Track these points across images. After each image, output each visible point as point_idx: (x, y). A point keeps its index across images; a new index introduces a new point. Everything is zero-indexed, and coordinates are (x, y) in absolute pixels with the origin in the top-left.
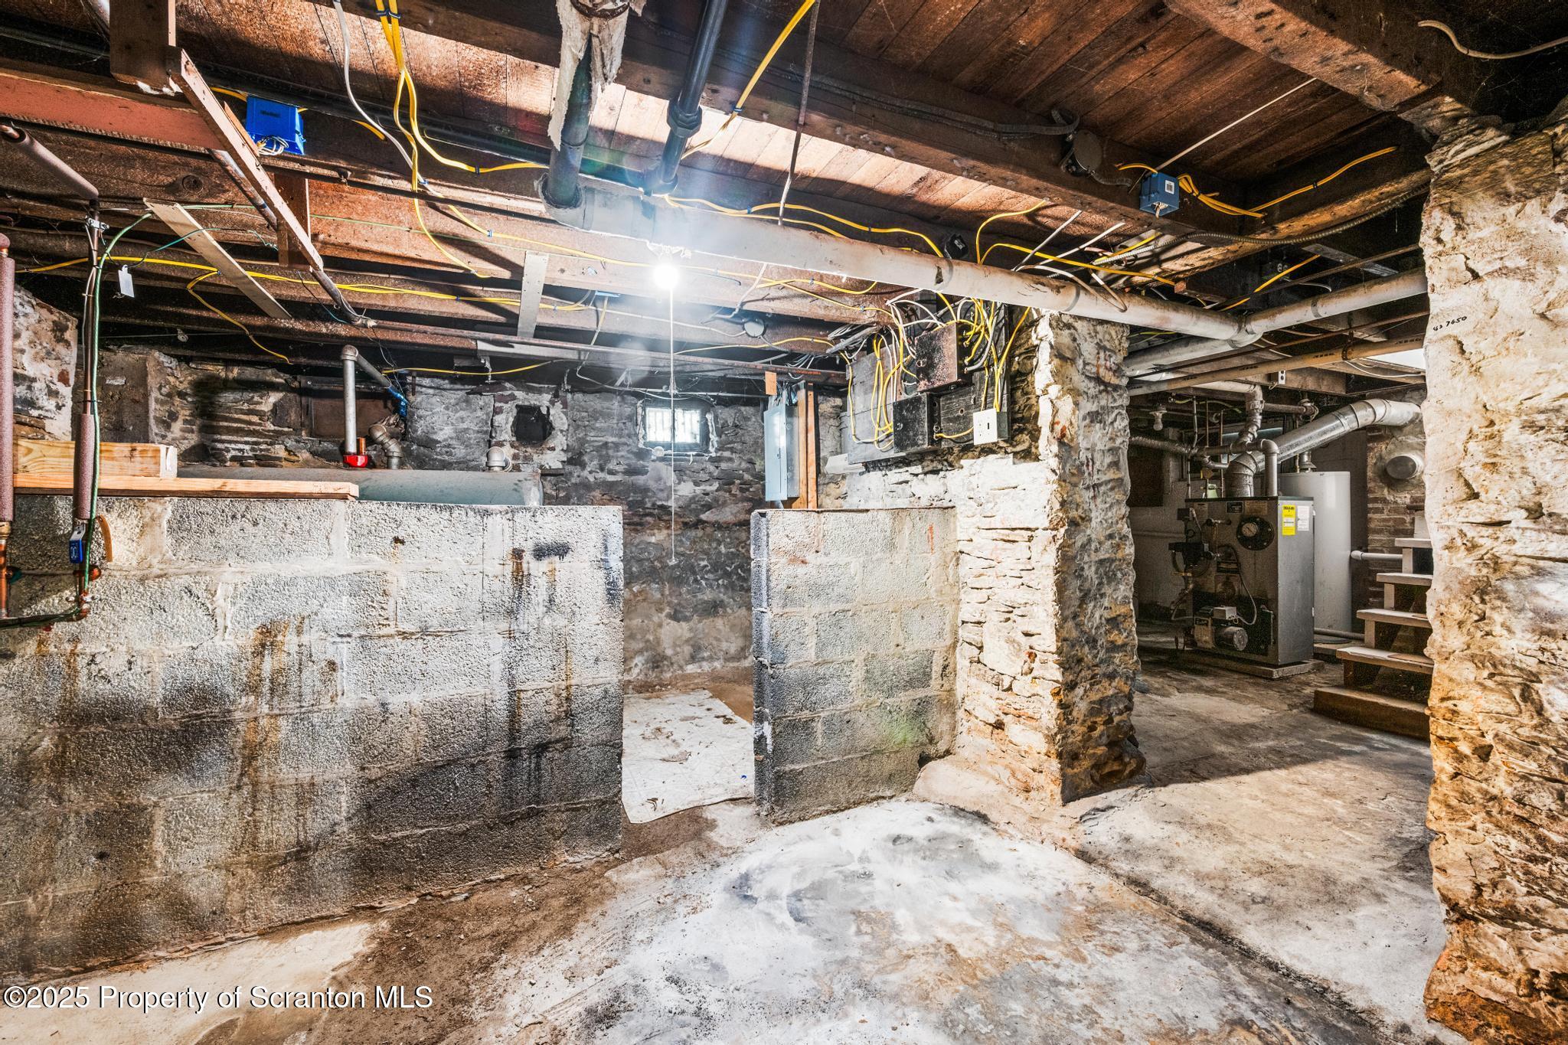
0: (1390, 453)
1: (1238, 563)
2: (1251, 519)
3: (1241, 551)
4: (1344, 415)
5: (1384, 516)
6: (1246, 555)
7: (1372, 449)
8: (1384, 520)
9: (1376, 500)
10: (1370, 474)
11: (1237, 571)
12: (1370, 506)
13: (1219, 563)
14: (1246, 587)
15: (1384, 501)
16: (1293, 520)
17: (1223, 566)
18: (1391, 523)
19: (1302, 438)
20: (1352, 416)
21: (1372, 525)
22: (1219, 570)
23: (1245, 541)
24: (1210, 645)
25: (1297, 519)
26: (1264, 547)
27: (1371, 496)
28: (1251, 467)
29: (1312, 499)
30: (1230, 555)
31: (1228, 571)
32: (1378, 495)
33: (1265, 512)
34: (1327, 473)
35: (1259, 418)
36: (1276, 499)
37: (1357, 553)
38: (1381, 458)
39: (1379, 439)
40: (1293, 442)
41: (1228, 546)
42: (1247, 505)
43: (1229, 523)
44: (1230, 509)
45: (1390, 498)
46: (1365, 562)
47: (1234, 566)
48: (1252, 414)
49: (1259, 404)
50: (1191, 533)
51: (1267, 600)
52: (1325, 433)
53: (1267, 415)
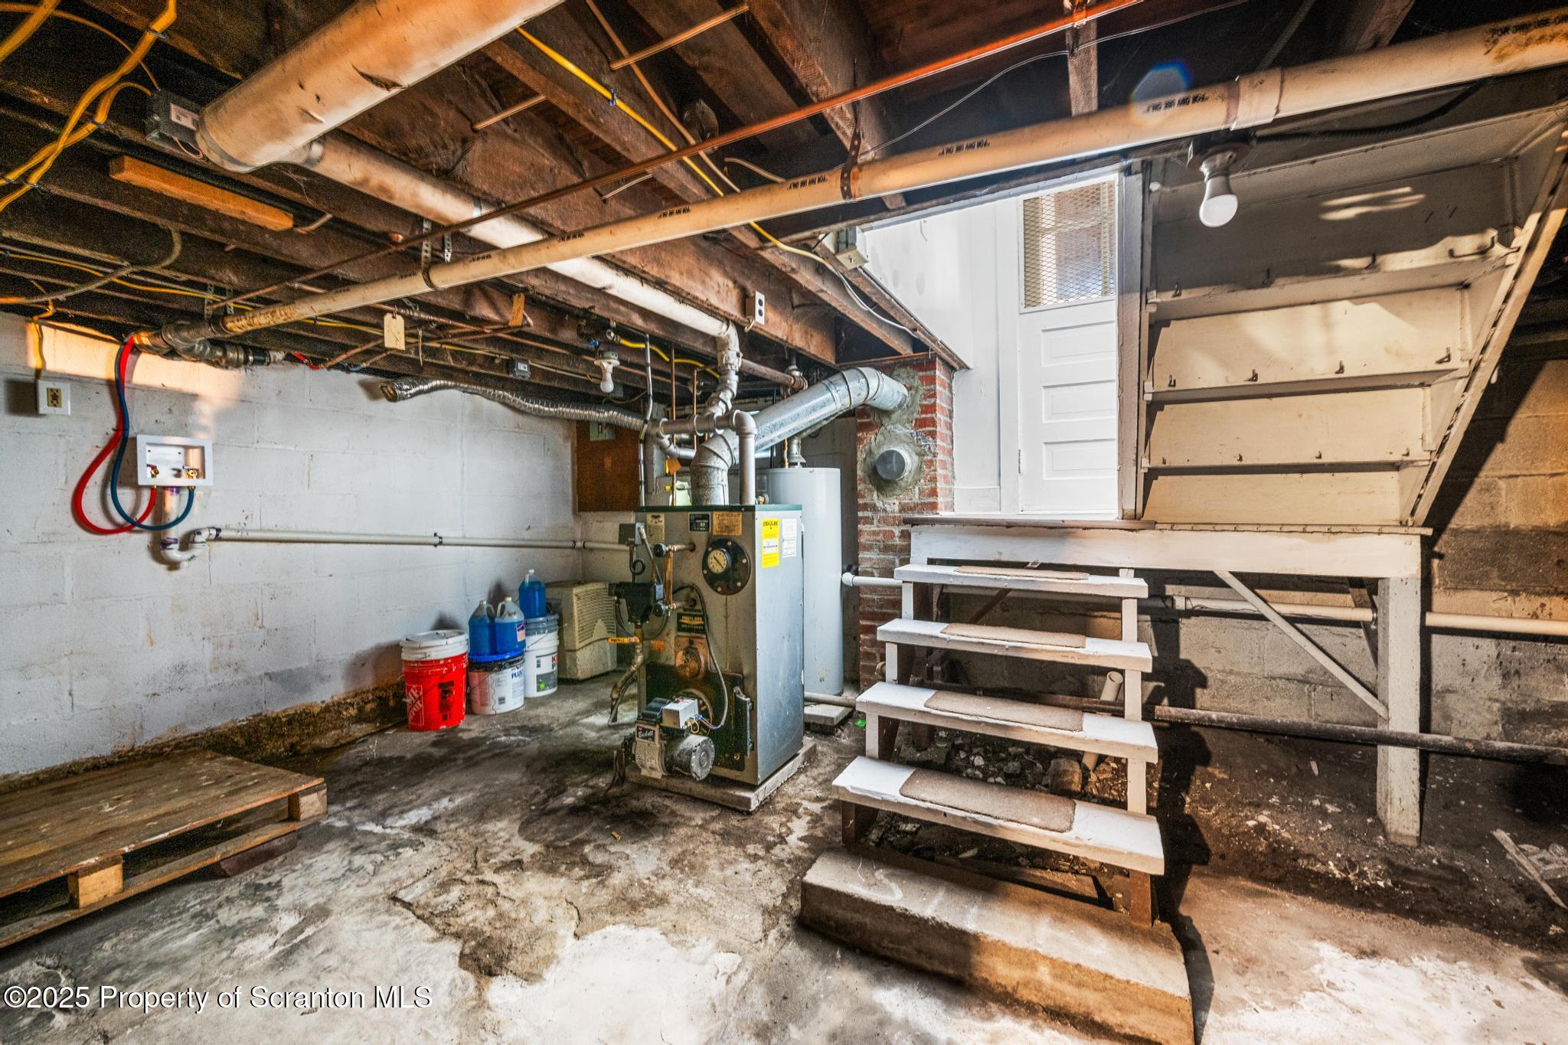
0: (879, 446)
1: (704, 616)
2: (717, 543)
3: (708, 594)
4: (835, 385)
5: (874, 528)
6: (714, 601)
7: (861, 440)
8: (874, 533)
9: (865, 507)
10: (859, 473)
11: (703, 630)
12: (860, 514)
13: (680, 616)
14: (713, 657)
15: (874, 508)
16: (775, 541)
17: (686, 620)
18: (880, 537)
19: (787, 416)
20: (843, 388)
21: (862, 540)
22: (680, 628)
23: (712, 579)
24: (658, 775)
25: (782, 540)
26: (737, 590)
27: (861, 501)
28: (723, 455)
29: (799, 508)
30: (694, 604)
31: (690, 629)
32: (867, 500)
33: (739, 531)
34: (817, 470)
35: (733, 380)
36: (752, 509)
37: (849, 578)
38: (870, 452)
39: (867, 427)
40: (777, 420)
41: (693, 587)
42: (716, 517)
43: (692, 548)
44: (693, 526)
45: (879, 504)
46: (856, 589)
47: (698, 621)
48: (724, 372)
49: (734, 358)
50: (639, 567)
51: (742, 679)
52: (814, 409)
53: (744, 376)
